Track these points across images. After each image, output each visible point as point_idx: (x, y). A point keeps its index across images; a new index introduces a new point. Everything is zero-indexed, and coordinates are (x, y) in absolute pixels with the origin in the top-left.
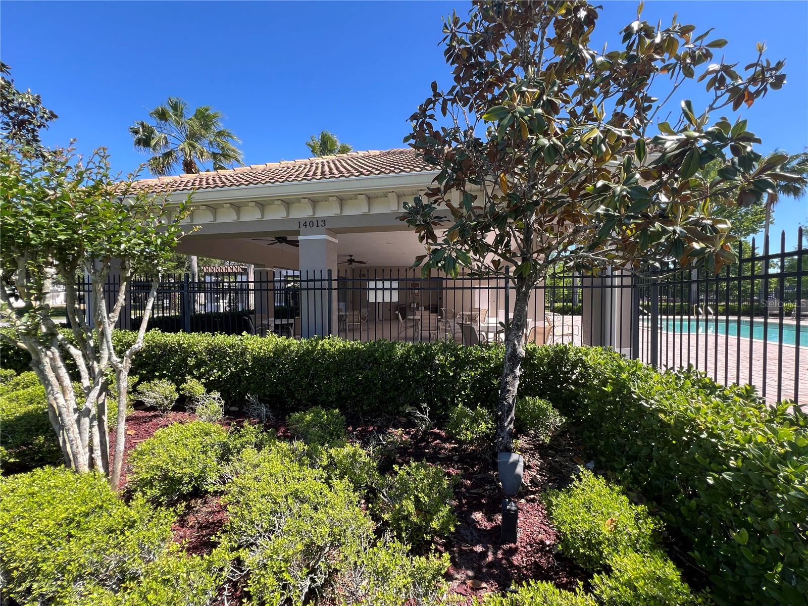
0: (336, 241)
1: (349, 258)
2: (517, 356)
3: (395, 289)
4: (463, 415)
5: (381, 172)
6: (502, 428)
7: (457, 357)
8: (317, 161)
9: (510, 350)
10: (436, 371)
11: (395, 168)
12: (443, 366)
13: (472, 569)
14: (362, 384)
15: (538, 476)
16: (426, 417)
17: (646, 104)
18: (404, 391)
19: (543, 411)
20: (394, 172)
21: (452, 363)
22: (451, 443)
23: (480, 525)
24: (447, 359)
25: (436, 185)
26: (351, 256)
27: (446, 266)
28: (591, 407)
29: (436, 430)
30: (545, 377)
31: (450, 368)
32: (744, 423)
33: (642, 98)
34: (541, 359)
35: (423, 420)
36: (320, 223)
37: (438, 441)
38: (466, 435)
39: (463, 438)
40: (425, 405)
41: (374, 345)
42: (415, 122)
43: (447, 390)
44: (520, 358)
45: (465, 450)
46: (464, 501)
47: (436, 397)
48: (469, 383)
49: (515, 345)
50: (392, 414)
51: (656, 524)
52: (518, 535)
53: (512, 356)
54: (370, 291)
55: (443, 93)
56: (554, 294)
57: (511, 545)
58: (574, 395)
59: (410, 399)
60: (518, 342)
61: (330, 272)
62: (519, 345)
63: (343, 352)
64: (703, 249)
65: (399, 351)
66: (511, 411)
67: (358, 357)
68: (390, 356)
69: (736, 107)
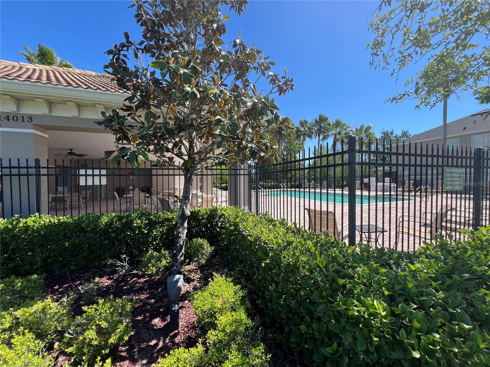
0: (47, 136)
1: (70, 151)
2: (185, 215)
3: (103, 175)
4: (152, 257)
5: (89, 87)
6: (176, 260)
7: (150, 220)
8: (28, 67)
9: (181, 212)
10: (134, 232)
11: (111, 88)
12: (139, 228)
13: (146, 358)
14: (69, 250)
15: (198, 284)
16: (125, 264)
17: (247, 83)
18: (108, 249)
19: (201, 246)
20: (100, 89)
21: (146, 225)
22: (144, 278)
23: (156, 326)
24: (142, 222)
25: (127, 103)
26: (71, 150)
27: (131, 159)
28: (226, 239)
29: (135, 272)
30: (206, 226)
31: (144, 228)
32: (277, 235)
33: (245, 80)
34: (203, 216)
35: (123, 266)
36: (26, 119)
37: (135, 279)
38: (152, 270)
39: (150, 273)
40: (124, 256)
41: (82, 218)
42: (111, 56)
43: (143, 243)
44: (187, 216)
45: (153, 280)
46: (147, 315)
47: (135, 249)
48: (159, 236)
49: (184, 209)
50: (98, 268)
51: (243, 293)
52: (180, 324)
53: (182, 215)
54: (81, 177)
55: (134, 43)
56: (221, 179)
57: (175, 332)
58: (219, 234)
59: (114, 254)
60: (186, 207)
61: (37, 161)
62: (186, 208)
63: (50, 227)
64: (264, 156)
65: (105, 220)
66: (182, 249)
67: (65, 229)
68: (96, 225)
69: (280, 94)
